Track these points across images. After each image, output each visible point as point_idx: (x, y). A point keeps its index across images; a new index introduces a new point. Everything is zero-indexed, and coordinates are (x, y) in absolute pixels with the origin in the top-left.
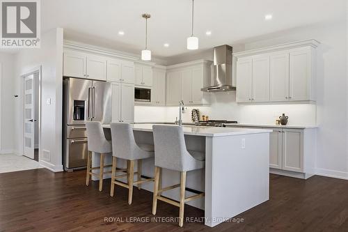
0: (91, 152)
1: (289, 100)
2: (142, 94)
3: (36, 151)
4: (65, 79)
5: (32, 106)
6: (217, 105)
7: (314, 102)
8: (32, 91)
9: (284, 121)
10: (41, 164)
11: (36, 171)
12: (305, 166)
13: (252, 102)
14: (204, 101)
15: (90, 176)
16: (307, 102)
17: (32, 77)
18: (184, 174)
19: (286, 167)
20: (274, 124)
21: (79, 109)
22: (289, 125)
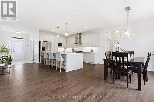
0: (45, 58)
1: (92, 46)
2: (60, 45)
3: (34, 59)
4: (40, 41)
5: (32, 48)
6: (78, 47)
7: (98, 47)
8: (33, 44)
9: (92, 51)
10: (34, 62)
11: (33, 63)
12: (95, 61)
13: (85, 47)
14: (75, 47)
15: (45, 64)
16: (96, 47)
17: (32, 41)
18: (61, 62)
19: (91, 62)
20: (90, 52)
21: (43, 48)
22: (93, 52)
